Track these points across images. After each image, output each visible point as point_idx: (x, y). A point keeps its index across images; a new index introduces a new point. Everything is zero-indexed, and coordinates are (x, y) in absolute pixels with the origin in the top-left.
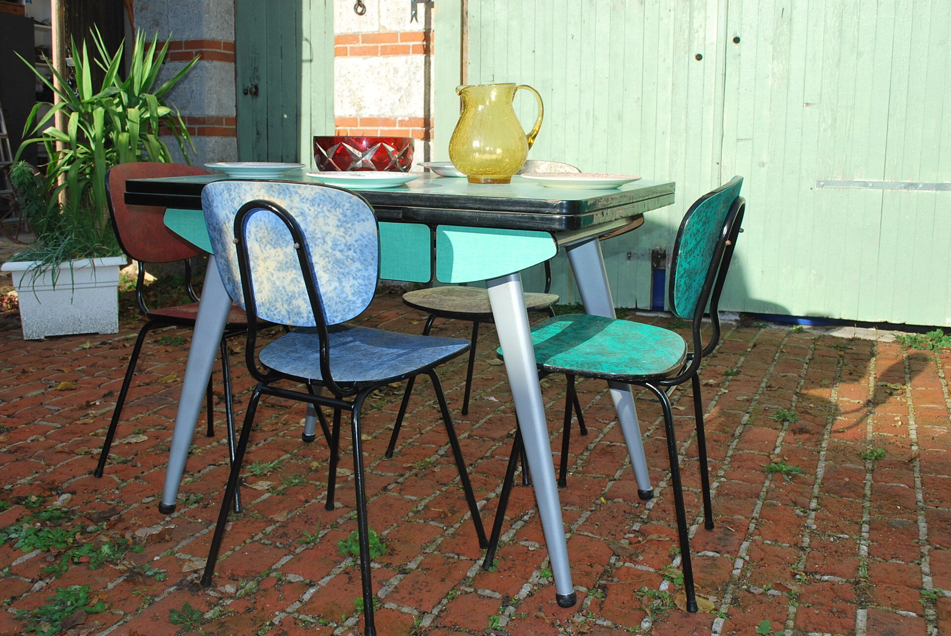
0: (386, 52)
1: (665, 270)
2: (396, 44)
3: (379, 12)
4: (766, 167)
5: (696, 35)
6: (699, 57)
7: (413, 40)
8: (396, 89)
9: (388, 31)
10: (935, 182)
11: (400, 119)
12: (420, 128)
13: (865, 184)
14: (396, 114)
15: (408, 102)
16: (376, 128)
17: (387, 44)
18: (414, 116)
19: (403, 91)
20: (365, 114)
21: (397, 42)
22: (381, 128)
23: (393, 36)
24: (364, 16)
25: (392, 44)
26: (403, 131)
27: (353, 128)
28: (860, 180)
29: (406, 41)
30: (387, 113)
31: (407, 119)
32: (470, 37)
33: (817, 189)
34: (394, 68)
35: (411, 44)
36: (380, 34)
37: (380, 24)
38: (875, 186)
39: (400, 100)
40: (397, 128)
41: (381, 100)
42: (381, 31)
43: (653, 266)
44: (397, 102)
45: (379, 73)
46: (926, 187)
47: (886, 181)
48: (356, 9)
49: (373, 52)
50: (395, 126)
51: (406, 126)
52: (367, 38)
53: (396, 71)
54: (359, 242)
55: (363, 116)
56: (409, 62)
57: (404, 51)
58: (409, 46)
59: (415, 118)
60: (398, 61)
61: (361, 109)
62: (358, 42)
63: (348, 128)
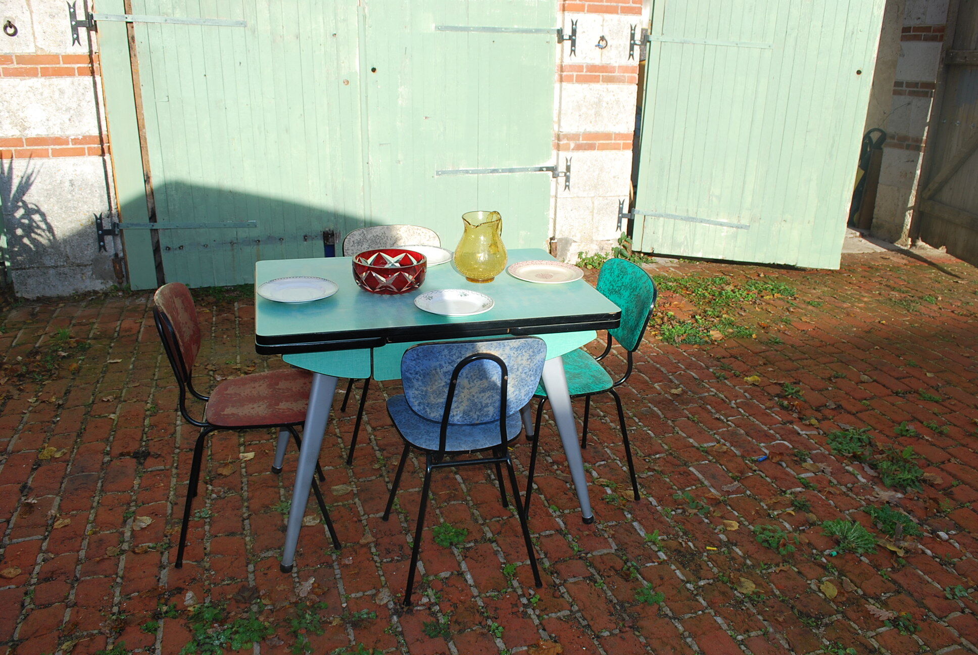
0: (46, 73)
1: (334, 245)
2: (58, 66)
3: (34, 34)
4: (401, 163)
5: (343, 65)
6: (347, 82)
7: (78, 63)
8: (64, 109)
9: (48, 53)
10: (508, 168)
11: (73, 137)
12: (96, 146)
13: (467, 172)
14: (68, 133)
15: (80, 122)
16: (47, 147)
17: (47, 66)
18: (88, 134)
19: (72, 112)
20: (32, 133)
21: (59, 63)
22: (52, 147)
23: (54, 58)
24: (15, 37)
25: (54, 66)
26: (77, 148)
27: (19, 148)
28: (464, 169)
29: (70, 63)
30: (57, 132)
31: (80, 137)
32: (141, 61)
33: (436, 177)
34: (59, 90)
35: (76, 66)
36: (38, 56)
37: (36, 46)
38: (474, 172)
39: (70, 120)
40: (71, 146)
41: (48, 120)
42: (39, 53)
43: (324, 243)
44: (67, 121)
45: (42, 94)
46: (504, 171)
47: (479, 168)
48: (5, 28)
49: (33, 73)
50: (68, 144)
51: (80, 144)
52: (21, 59)
53: (62, 92)
55: (29, 136)
56: (76, 84)
57: (69, 73)
58: (74, 69)
59: (90, 137)
60: (64, 82)
61: (25, 129)
62: (12, 63)
63: (13, 149)
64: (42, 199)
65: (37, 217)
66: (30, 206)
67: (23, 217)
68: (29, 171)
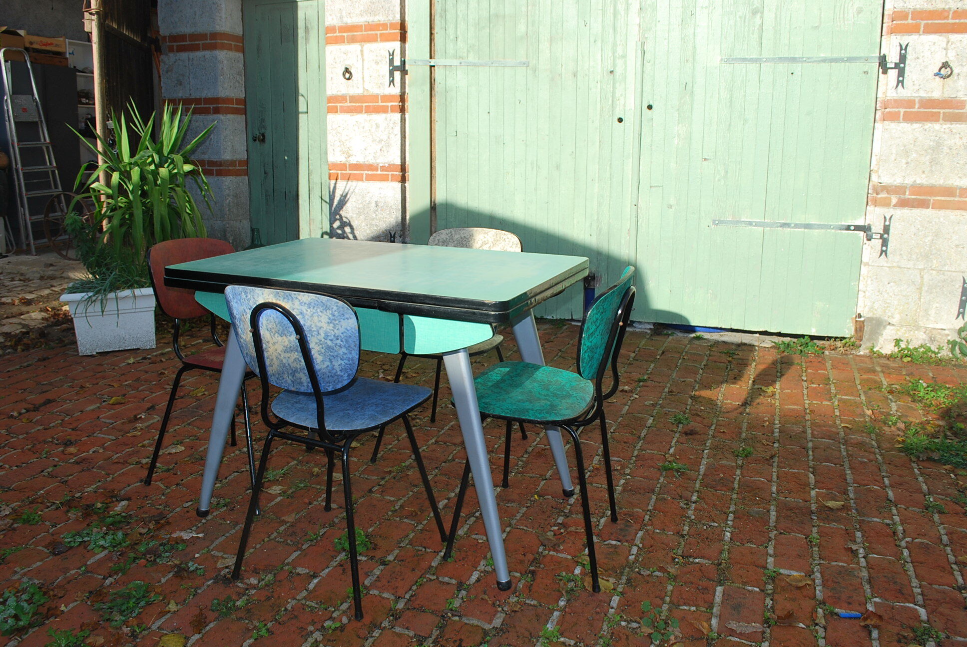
0: (369, 110)
1: (594, 289)
2: (377, 104)
3: (363, 78)
4: (673, 208)
5: (618, 102)
6: (620, 120)
7: (391, 102)
8: (378, 141)
9: (370, 93)
10: (803, 222)
11: (381, 165)
12: (398, 173)
13: (750, 223)
14: (378, 161)
15: (388, 152)
16: (362, 172)
17: (370, 104)
18: (392, 163)
19: (383, 143)
20: (353, 160)
21: (378, 102)
22: (366, 172)
23: (375, 98)
24: (350, 81)
25: (374, 104)
26: (384, 174)
27: (343, 172)
28: (746, 220)
29: (385, 102)
30: (370, 160)
31: (387, 165)
32: (437, 100)
33: (713, 226)
34: (376, 124)
35: (390, 104)
36: (364, 96)
37: (364, 88)
38: (758, 224)
39: (381, 150)
40: (379, 172)
41: (365, 149)
42: (365, 94)
43: (585, 286)
44: (379, 151)
45: (363, 128)
46: (797, 226)
47: (766, 221)
48: (344, 75)
49: (358, 110)
50: (377, 171)
51: (386, 171)
52: (353, 99)
53: (378, 126)
54: (345, 334)
55: (351, 163)
56: (388, 119)
57: (384, 110)
58: (388, 106)
59: (394, 165)
60: (379, 118)
61: (349, 156)
62: (347, 102)
63: (339, 172)
64: (354, 216)
65: (347, 229)
66: (345, 219)
67: (339, 228)
68: (346, 191)
